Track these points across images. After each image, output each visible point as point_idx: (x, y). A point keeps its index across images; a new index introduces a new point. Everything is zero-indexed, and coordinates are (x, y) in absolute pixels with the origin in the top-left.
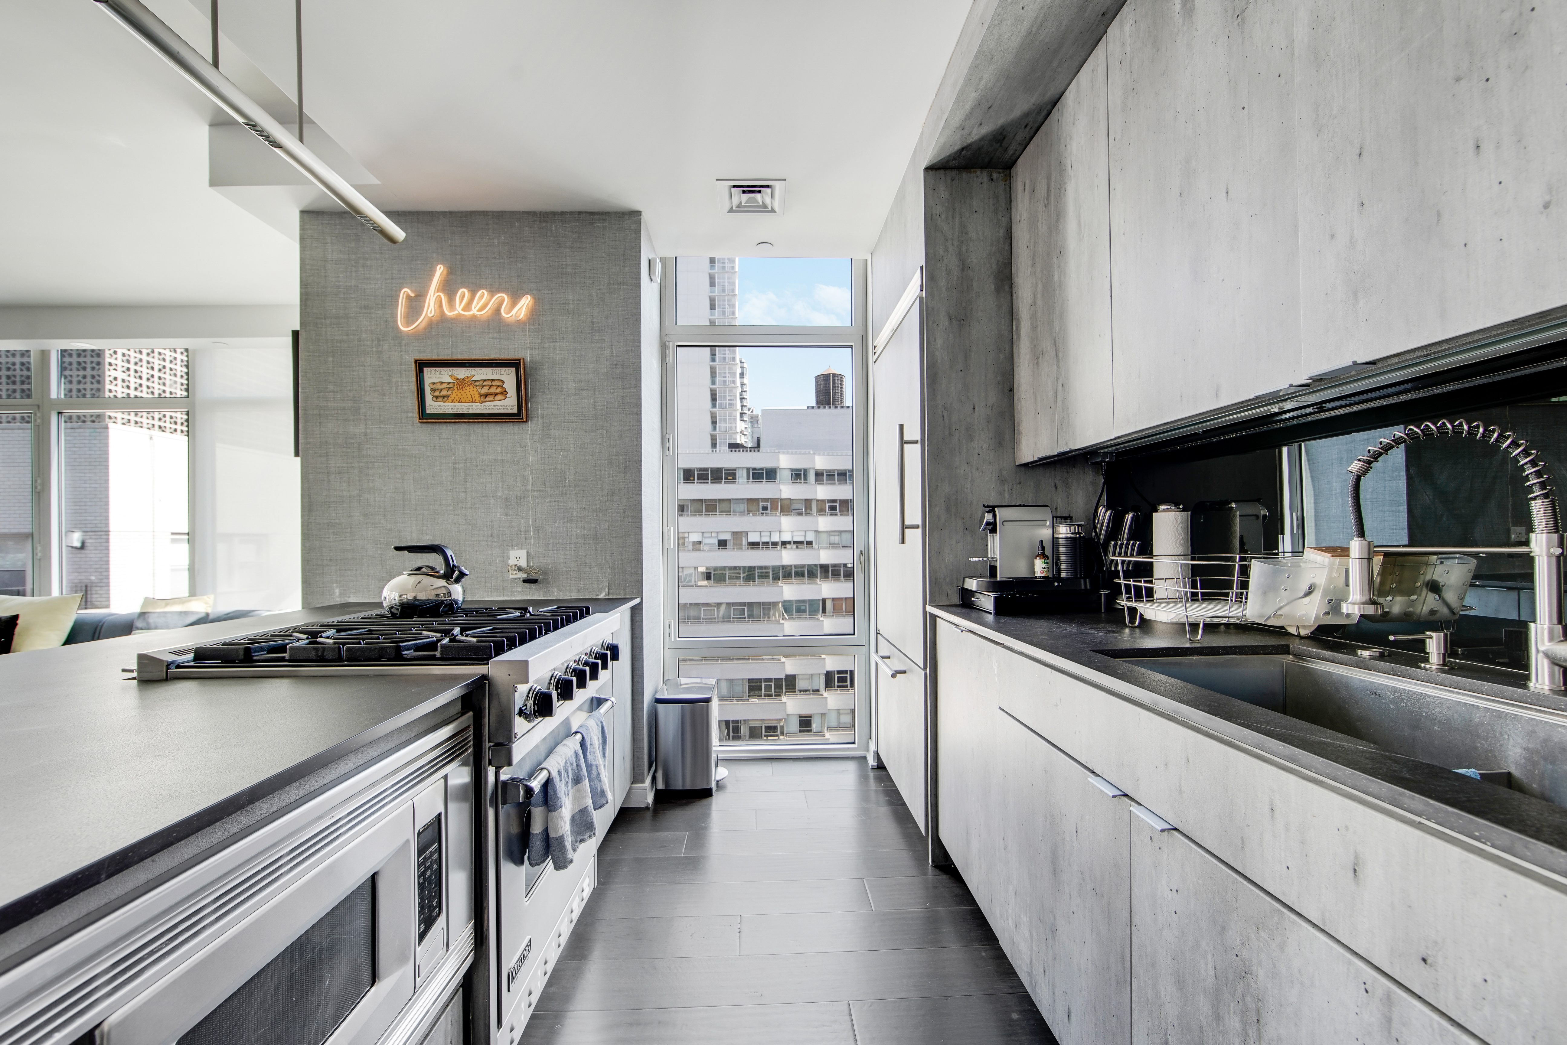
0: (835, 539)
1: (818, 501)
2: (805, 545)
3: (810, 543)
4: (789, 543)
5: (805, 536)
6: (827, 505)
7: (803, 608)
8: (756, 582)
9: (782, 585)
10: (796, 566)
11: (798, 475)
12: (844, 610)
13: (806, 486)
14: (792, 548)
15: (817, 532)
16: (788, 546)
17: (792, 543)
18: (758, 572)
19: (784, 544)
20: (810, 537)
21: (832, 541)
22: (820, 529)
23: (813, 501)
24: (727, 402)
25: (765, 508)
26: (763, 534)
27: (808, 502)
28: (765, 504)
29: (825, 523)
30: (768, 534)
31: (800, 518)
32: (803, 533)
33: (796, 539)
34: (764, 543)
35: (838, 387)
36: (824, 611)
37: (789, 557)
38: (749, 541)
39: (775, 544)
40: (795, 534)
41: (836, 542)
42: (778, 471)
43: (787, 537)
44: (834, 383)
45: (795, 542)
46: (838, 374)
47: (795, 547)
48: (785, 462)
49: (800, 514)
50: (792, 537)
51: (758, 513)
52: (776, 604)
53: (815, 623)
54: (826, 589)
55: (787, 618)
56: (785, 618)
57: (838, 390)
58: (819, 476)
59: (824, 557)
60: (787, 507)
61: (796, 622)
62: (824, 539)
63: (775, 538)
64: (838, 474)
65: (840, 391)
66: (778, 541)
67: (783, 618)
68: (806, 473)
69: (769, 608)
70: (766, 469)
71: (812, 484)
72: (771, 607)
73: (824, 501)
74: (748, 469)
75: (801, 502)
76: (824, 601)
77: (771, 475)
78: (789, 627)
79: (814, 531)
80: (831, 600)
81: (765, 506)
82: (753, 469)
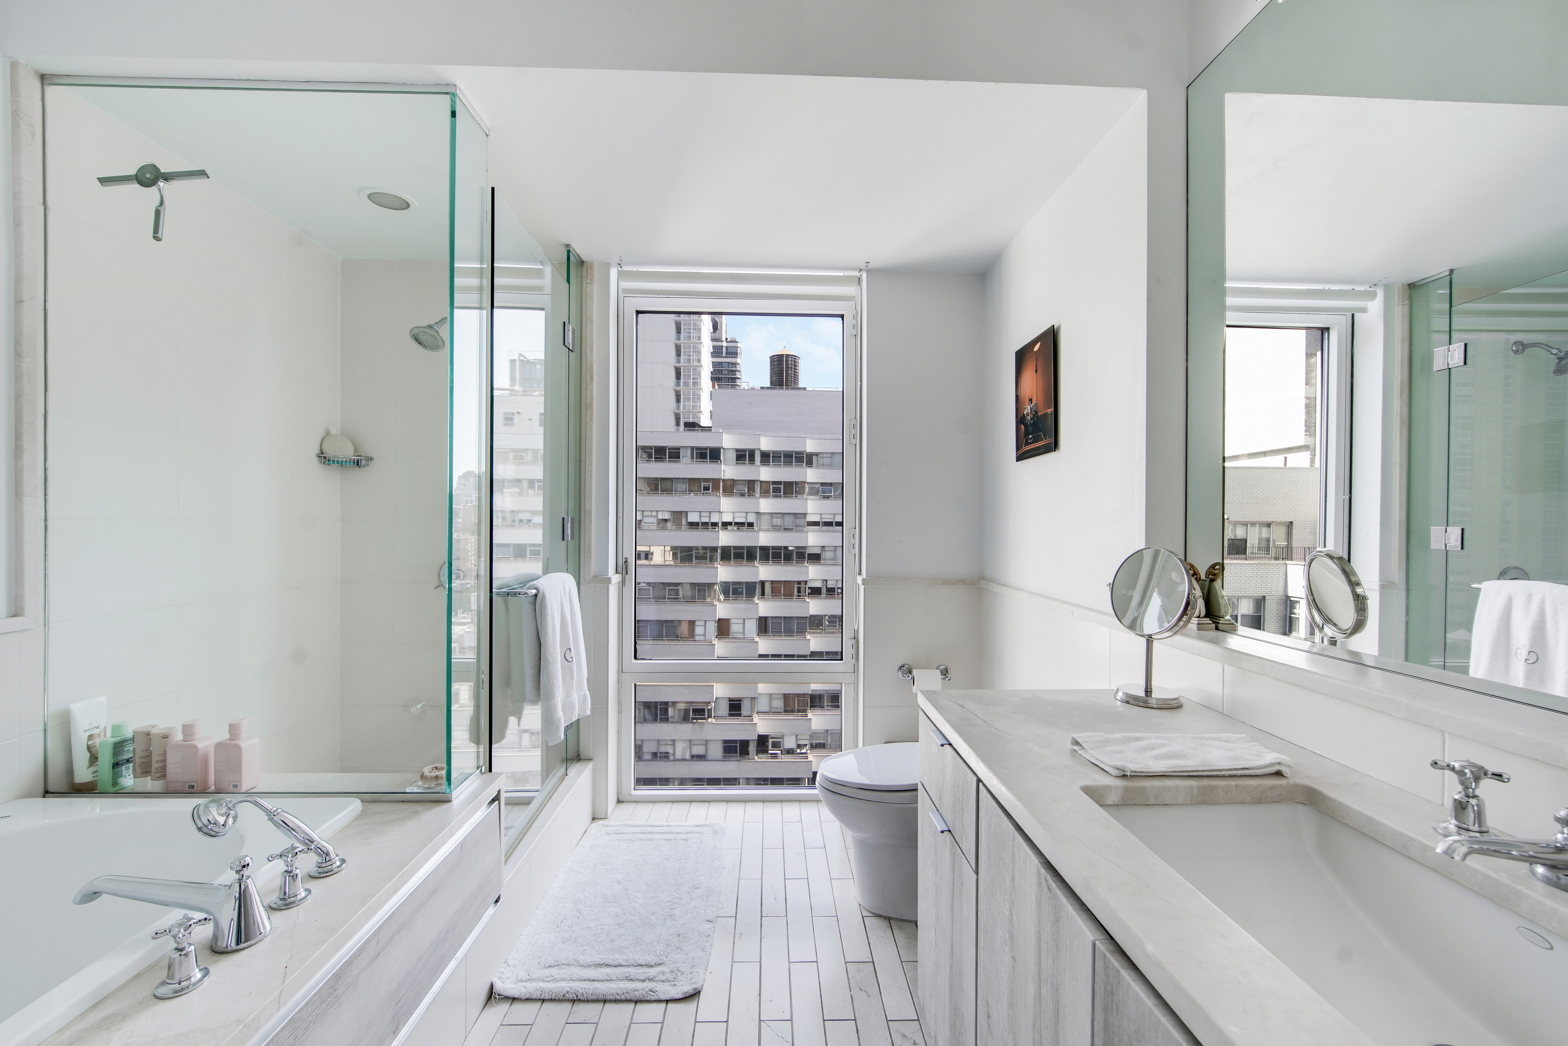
0: (778, 521)
1: (761, 482)
2: (746, 527)
3: (751, 525)
4: (730, 524)
5: (746, 518)
7: (740, 590)
8: (694, 563)
9: (719, 566)
10: (735, 548)
11: (741, 456)
12: (782, 593)
13: (751, 467)
14: (732, 530)
15: (758, 513)
16: (729, 527)
17: (733, 524)
18: (695, 553)
19: (726, 525)
20: (751, 518)
21: (774, 523)
22: (762, 511)
23: (756, 482)
24: (692, 381)
25: (706, 489)
27: (751, 484)
28: (706, 484)
29: (766, 505)
30: (708, 514)
31: (742, 499)
32: (744, 515)
33: (737, 520)
34: (703, 523)
35: (791, 368)
36: (763, 594)
37: (728, 538)
38: (689, 521)
39: (715, 525)
40: (737, 515)
41: (779, 524)
42: (722, 451)
43: (727, 518)
44: (787, 364)
45: (736, 524)
46: (792, 356)
47: (735, 528)
48: (729, 442)
49: (743, 495)
50: (734, 518)
51: (699, 493)
52: (711, 585)
53: (751, 606)
54: (765, 572)
55: (722, 600)
56: (720, 600)
57: (792, 371)
58: (766, 457)
59: (765, 539)
60: (730, 487)
61: (732, 605)
62: (765, 521)
63: (715, 519)
64: (784, 456)
65: (795, 372)
66: (718, 521)
67: (719, 600)
68: (752, 453)
69: (705, 590)
70: (710, 448)
71: (757, 466)
72: (707, 588)
73: (768, 482)
74: (692, 448)
75: (744, 483)
76: (763, 583)
77: (713, 455)
78: (722, 609)
79: (756, 513)
80: (770, 582)
81: (707, 486)
82: (698, 448)
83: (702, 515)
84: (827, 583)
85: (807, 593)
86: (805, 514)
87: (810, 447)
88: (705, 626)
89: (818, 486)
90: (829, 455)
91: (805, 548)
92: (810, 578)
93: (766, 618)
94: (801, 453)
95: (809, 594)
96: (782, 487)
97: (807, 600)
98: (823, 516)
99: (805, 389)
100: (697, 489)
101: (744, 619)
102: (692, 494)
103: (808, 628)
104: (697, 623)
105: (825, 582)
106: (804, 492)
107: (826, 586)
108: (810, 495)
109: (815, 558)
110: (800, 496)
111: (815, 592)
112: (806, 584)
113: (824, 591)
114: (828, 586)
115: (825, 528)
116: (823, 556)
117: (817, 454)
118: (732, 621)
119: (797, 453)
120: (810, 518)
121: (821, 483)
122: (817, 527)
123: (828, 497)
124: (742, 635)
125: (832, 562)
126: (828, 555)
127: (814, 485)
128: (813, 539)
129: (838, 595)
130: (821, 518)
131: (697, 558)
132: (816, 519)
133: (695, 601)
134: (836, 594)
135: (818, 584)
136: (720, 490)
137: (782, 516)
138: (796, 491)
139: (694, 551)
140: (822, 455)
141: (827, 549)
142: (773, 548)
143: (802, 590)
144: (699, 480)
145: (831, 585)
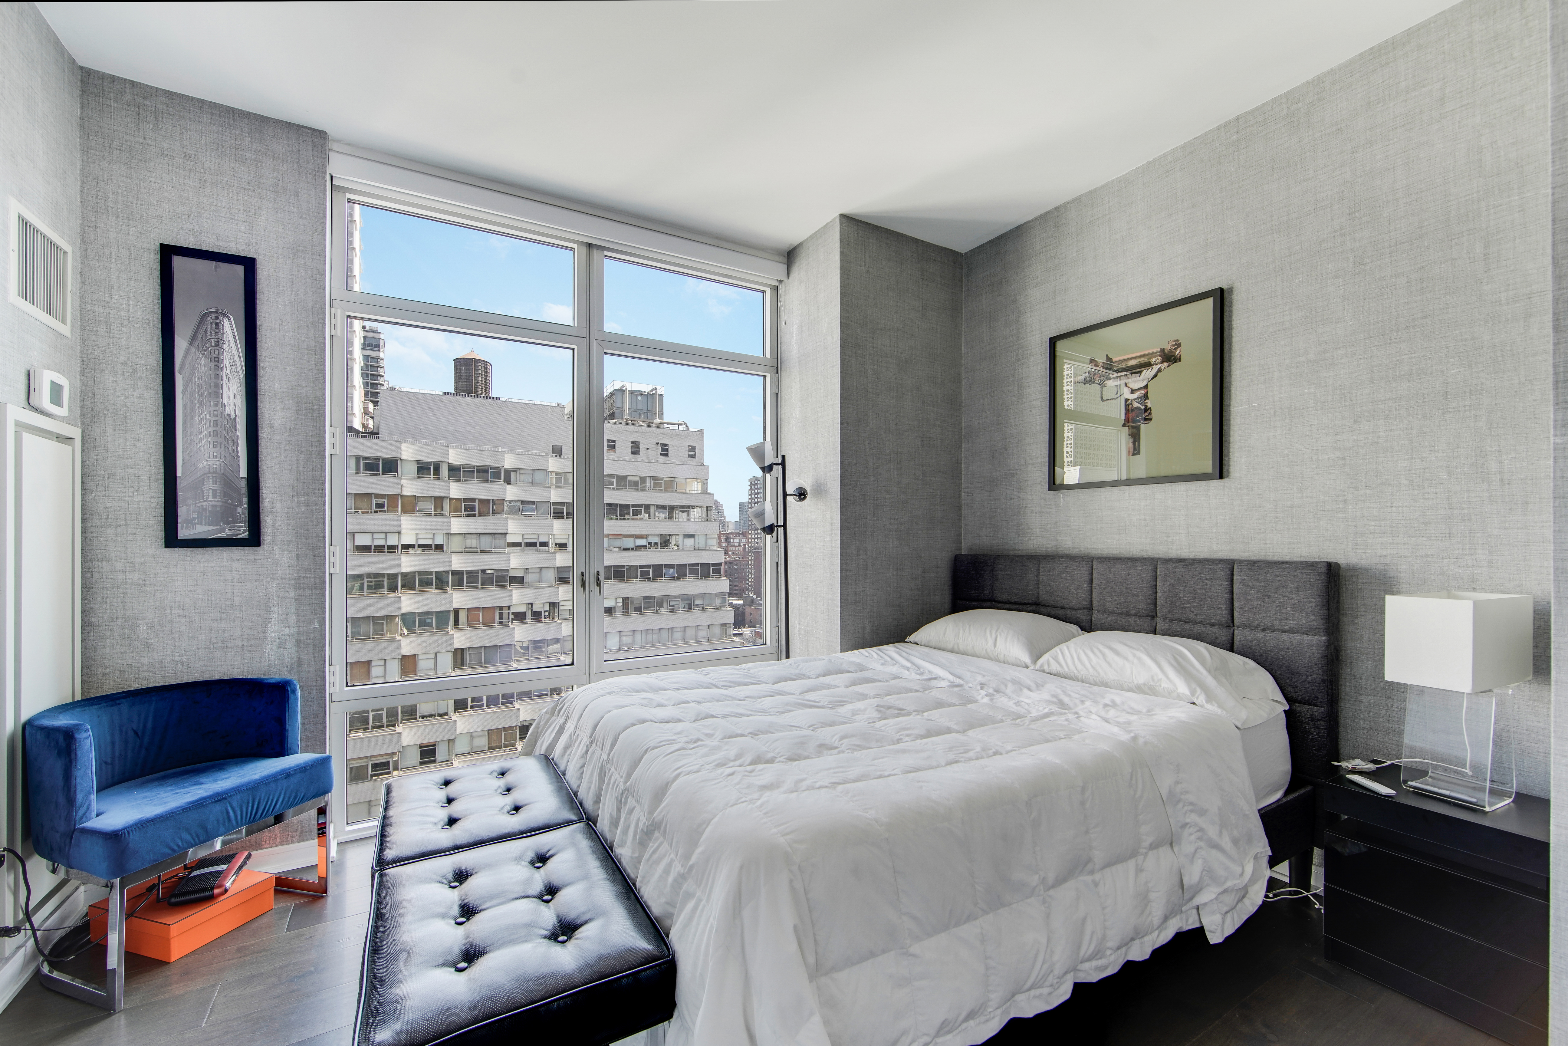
0: (472, 543)
1: (451, 499)
2: (434, 550)
3: (439, 547)
4: (413, 546)
5: (433, 539)
6: (463, 504)
7: (429, 621)
8: (365, 593)
9: (400, 595)
10: (420, 573)
11: (424, 469)
12: (481, 621)
13: (437, 482)
14: (415, 554)
15: (448, 534)
16: (411, 551)
17: (416, 546)
18: (368, 582)
19: (406, 547)
20: (440, 540)
21: (468, 545)
22: (452, 532)
23: (445, 499)
25: (381, 506)
26: (375, 536)
27: (438, 501)
28: (380, 501)
29: (457, 524)
30: (383, 536)
31: (427, 519)
32: (431, 536)
33: (421, 542)
34: (376, 547)
35: (482, 375)
36: (456, 623)
37: (408, 563)
38: (356, 544)
39: (392, 548)
40: (420, 536)
41: (474, 545)
42: (399, 462)
43: (407, 540)
44: (476, 370)
45: (420, 546)
46: (482, 361)
47: (420, 551)
48: (408, 452)
49: (428, 513)
50: (417, 540)
51: (370, 511)
52: (391, 618)
53: (445, 637)
54: (459, 599)
55: (406, 634)
56: (404, 634)
57: (482, 378)
58: (454, 471)
59: (458, 563)
60: (410, 505)
61: (420, 639)
62: (456, 543)
63: (393, 541)
64: (478, 471)
65: (485, 379)
66: (397, 544)
67: (402, 635)
68: (437, 467)
69: (383, 624)
70: (382, 460)
71: (445, 481)
72: (385, 622)
73: (459, 500)
74: (358, 458)
75: (429, 500)
76: (456, 612)
77: (390, 467)
78: (408, 645)
79: (446, 533)
80: (465, 610)
81: (380, 503)
82: (365, 458)
83: (374, 537)
84: (532, 607)
85: (510, 619)
86: (506, 535)
87: (508, 462)
88: (385, 665)
89: (519, 504)
90: (531, 472)
91: (507, 570)
92: (514, 602)
93: (462, 650)
94: (497, 468)
95: (513, 620)
96: (476, 505)
97: (512, 626)
98: (525, 537)
99: (499, 399)
100: (366, 506)
101: (436, 654)
102: (360, 512)
103: (513, 656)
104: (373, 663)
105: (530, 606)
106: (503, 511)
107: (532, 610)
108: (509, 514)
109: (518, 581)
110: (498, 516)
111: (519, 617)
112: (509, 609)
113: (529, 615)
114: (533, 610)
115: (528, 549)
116: (526, 579)
117: (515, 471)
118: (420, 657)
119: (492, 468)
120: (510, 539)
121: (522, 501)
122: (519, 548)
123: (530, 516)
124: (433, 671)
125: (536, 585)
126: (531, 577)
127: (514, 504)
128: (516, 561)
129: (545, 618)
130: (523, 539)
131: (369, 587)
132: (518, 539)
133: (370, 638)
134: (543, 618)
135: (522, 609)
136: (398, 507)
137: (477, 536)
138: (493, 510)
139: (366, 580)
140: (521, 472)
141: (530, 571)
142: (468, 572)
143: (505, 615)
144: (369, 496)
145: (536, 608)
